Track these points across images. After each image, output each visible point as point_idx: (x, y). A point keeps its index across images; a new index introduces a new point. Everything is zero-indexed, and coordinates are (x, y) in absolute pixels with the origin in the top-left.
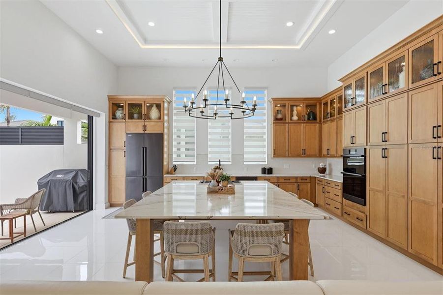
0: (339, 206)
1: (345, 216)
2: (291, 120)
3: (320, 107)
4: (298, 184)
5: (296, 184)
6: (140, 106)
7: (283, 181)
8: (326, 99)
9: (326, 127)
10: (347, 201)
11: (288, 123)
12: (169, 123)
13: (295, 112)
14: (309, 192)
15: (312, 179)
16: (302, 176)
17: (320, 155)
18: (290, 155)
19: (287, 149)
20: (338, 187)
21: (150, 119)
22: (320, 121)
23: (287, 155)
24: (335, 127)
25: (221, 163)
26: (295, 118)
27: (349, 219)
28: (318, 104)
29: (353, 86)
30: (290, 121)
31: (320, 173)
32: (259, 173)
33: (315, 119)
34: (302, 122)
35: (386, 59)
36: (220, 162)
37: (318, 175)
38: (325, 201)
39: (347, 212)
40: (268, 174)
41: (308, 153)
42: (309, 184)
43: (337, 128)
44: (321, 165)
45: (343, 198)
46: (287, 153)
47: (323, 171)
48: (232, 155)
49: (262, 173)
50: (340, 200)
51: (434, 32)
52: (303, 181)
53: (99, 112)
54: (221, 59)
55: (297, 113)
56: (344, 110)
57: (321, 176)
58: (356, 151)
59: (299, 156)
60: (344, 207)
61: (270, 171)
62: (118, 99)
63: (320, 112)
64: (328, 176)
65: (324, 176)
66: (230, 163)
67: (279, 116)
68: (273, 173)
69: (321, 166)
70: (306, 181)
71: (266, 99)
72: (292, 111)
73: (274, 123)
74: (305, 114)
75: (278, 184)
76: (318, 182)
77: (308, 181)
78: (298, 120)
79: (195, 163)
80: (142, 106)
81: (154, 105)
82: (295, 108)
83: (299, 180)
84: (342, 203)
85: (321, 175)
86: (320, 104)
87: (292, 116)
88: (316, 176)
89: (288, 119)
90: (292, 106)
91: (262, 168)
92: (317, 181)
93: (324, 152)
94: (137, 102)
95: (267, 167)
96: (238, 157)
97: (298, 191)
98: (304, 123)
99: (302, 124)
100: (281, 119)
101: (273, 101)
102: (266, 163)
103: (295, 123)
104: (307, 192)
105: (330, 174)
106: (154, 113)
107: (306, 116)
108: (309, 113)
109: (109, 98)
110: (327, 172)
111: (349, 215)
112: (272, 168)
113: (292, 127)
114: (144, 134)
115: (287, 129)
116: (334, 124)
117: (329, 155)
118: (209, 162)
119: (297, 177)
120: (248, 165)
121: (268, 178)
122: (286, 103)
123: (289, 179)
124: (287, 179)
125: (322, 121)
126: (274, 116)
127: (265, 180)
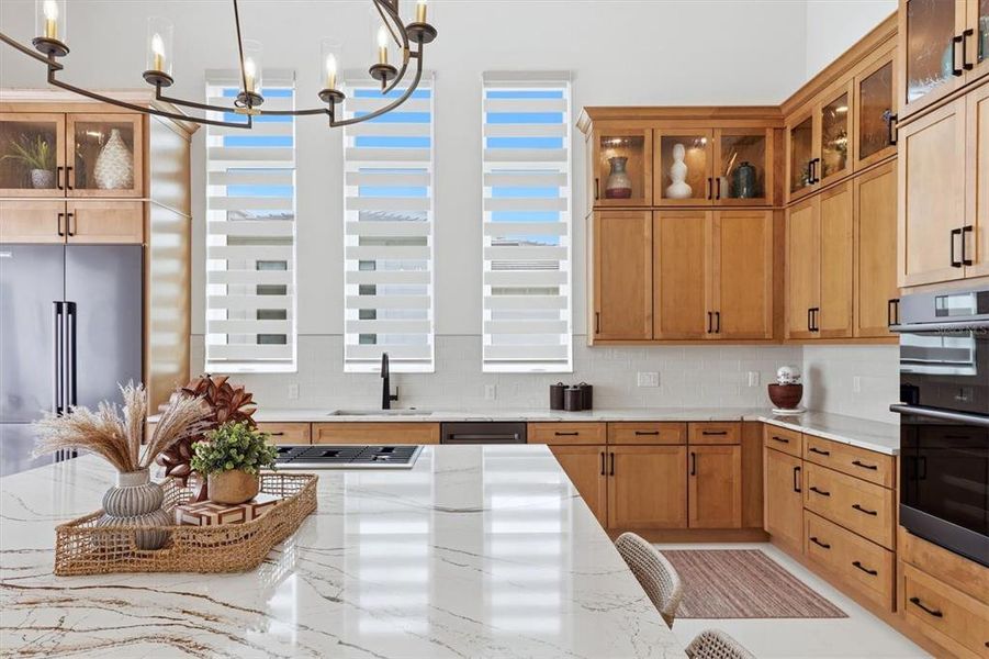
0: (879, 560)
1: (914, 616)
2: (664, 196)
3: (779, 147)
4: (693, 449)
5: (683, 448)
6: (46, 133)
7: (633, 439)
8: (805, 108)
9: (801, 221)
10: (924, 545)
11: (653, 208)
12: (188, 211)
13: (679, 169)
14: (737, 481)
15: (749, 433)
16: (706, 418)
17: (776, 333)
18: (658, 335)
19: (648, 311)
20: (869, 474)
21: (95, 186)
22: (779, 199)
23: (649, 336)
24: (847, 215)
25: (393, 368)
26: (680, 189)
27: (937, 636)
28: (769, 134)
30: (658, 201)
31: (780, 407)
32: (538, 409)
33: (757, 192)
34: (710, 203)
36: (385, 360)
37: (773, 416)
38: (805, 526)
39: (922, 596)
40: (576, 408)
41: (728, 324)
42: (737, 452)
43: (857, 218)
44: (782, 376)
45: (902, 531)
46: (647, 327)
47: (787, 396)
48: (437, 335)
49: (552, 408)
50: (885, 536)
52: (711, 439)
55: (688, 170)
57: (779, 418)
59: (693, 338)
60: (907, 571)
61: (583, 398)
63: (779, 164)
64: (806, 418)
65: (794, 420)
66: (430, 368)
67: (619, 183)
68: (594, 405)
69: (782, 380)
70: (721, 439)
71: (567, 118)
72: (668, 160)
73: (596, 208)
74: (718, 174)
75: (612, 449)
76: (775, 444)
77: (729, 439)
78: (693, 196)
79: (292, 368)
80: (54, 134)
81: (114, 133)
82: (679, 151)
83: (695, 436)
84: (894, 552)
85: (783, 412)
86: (780, 131)
87: (668, 181)
88: (762, 419)
89: (651, 193)
90: (668, 144)
91: (552, 387)
92: (768, 441)
93: (798, 321)
94: (34, 119)
95: (570, 382)
96: (459, 345)
97: (693, 480)
98: (713, 208)
99: (708, 214)
100: (626, 194)
101: (594, 119)
102: (569, 368)
103: (680, 207)
104: (728, 483)
105: (817, 409)
106: (111, 165)
107: (724, 184)
108: (735, 173)
110: (805, 401)
111: (938, 614)
112: (591, 387)
113: (667, 224)
114: (65, 246)
115: (647, 233)
116: (842, 204)
117: (817, 333)
118: (347, 361)
119: (687, 422)
120: (499, 374)
121: (570, 429)
122: (642, 131)
123: (657, 433)
124: (648, 432)
125: (788, 197)
126: (597, 180)
127: (557, 434)
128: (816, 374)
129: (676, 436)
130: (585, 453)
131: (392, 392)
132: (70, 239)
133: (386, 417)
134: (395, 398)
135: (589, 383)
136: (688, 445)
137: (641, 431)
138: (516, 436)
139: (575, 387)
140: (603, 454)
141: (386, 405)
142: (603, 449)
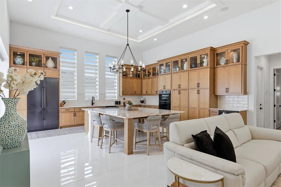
6: (39, 57)
9: (145, 81)
11: (129, 78)
13: (131, 73)
16: (136, 104)
17: (141, 94)
19: (128, 91)
20: (156, 108)
24: (151, 81)
29: (165, 65)
33: (139, 76)
35: (180, 58)
37: (140, 104)
41: (137, 93)
43: (152, 82)
46: (128, 93)
47: (142, 102)
48: (99, 94)
49: (115, 104)
51: (197, 53)
54: (128, 45)
56: (159, 74)
58: (166, 92)
59: (133, 95)
61: (120, 103)
62: (19, 48)
63: (142, 73)
66: (98, 99)
69: (142, 100)
72: (130, 71)
73: (122, 77)
74: (136, 74)
78: (132, 76)
79: (76, 99)
80: (42, 57)
81: (50, 58)
89: (129, 76)
91: (115, 101)
93: (144, 92)
94: (37, 54)
95: (118, 101)
96: (102, 95)
98: (135, 78)
100: (125, 75)
102: (117, 99)
103: (131, 78)
105: (145, 103)
106: (50, 63)
109: (10, 47)
113: (130, 80)
115: (128, 81)
116: (150, 80)
117: (147, 94)
118: (85, 98)
125: (143, 78)
128: (144, 99)
131: (93, 103)
132: (45, 76)
133: (92, 106)
134: (94, 104)
135: (120, 101)
141: (92, 105)
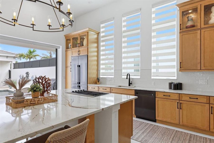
2: (205, 24)
4: (211, 105)
5: (207, 105)
11: (201, 29)
12: (98, 48)
18: (203, 68)
19: (199, 61)
21: (83, 46)
23: (199, 69)
25: (131, 77)
30: (203, 26)
32: (165, 88)
46: (198, 66)
49: (169, 89)
53: (59, 46)
62: (68, 36)
66: (139, 77)
67: (190, 23)
68: (183, 89)
75: (181, 102)
79: (113, 77)
80: (78, 38)
89: (200, 24)
101: (180, 7)
102: (175, 78)
103: (212, 26)
109: (65, 37)
112: (182, 83)
113: (206, 33)
114: (79, 56)
115: (199, 37)
118: (123, 75)
119: (209, 96)
120: (156, 79)
121: (168, 94)
122: (197, 6)
123: (197, 99)
124: (194, 98)
126: (181, 24)
127: (164, 95)
129: (205, 100)
130: (172, 101)
132: (80, 55)
134: (131, 84)
135: (181, 82)
136: (209, 104)
137: (191, 97)
138: (153, 95)
139: (176, 83)
140: (178, 103)
141: (129, 85)
142: (178, 101)
